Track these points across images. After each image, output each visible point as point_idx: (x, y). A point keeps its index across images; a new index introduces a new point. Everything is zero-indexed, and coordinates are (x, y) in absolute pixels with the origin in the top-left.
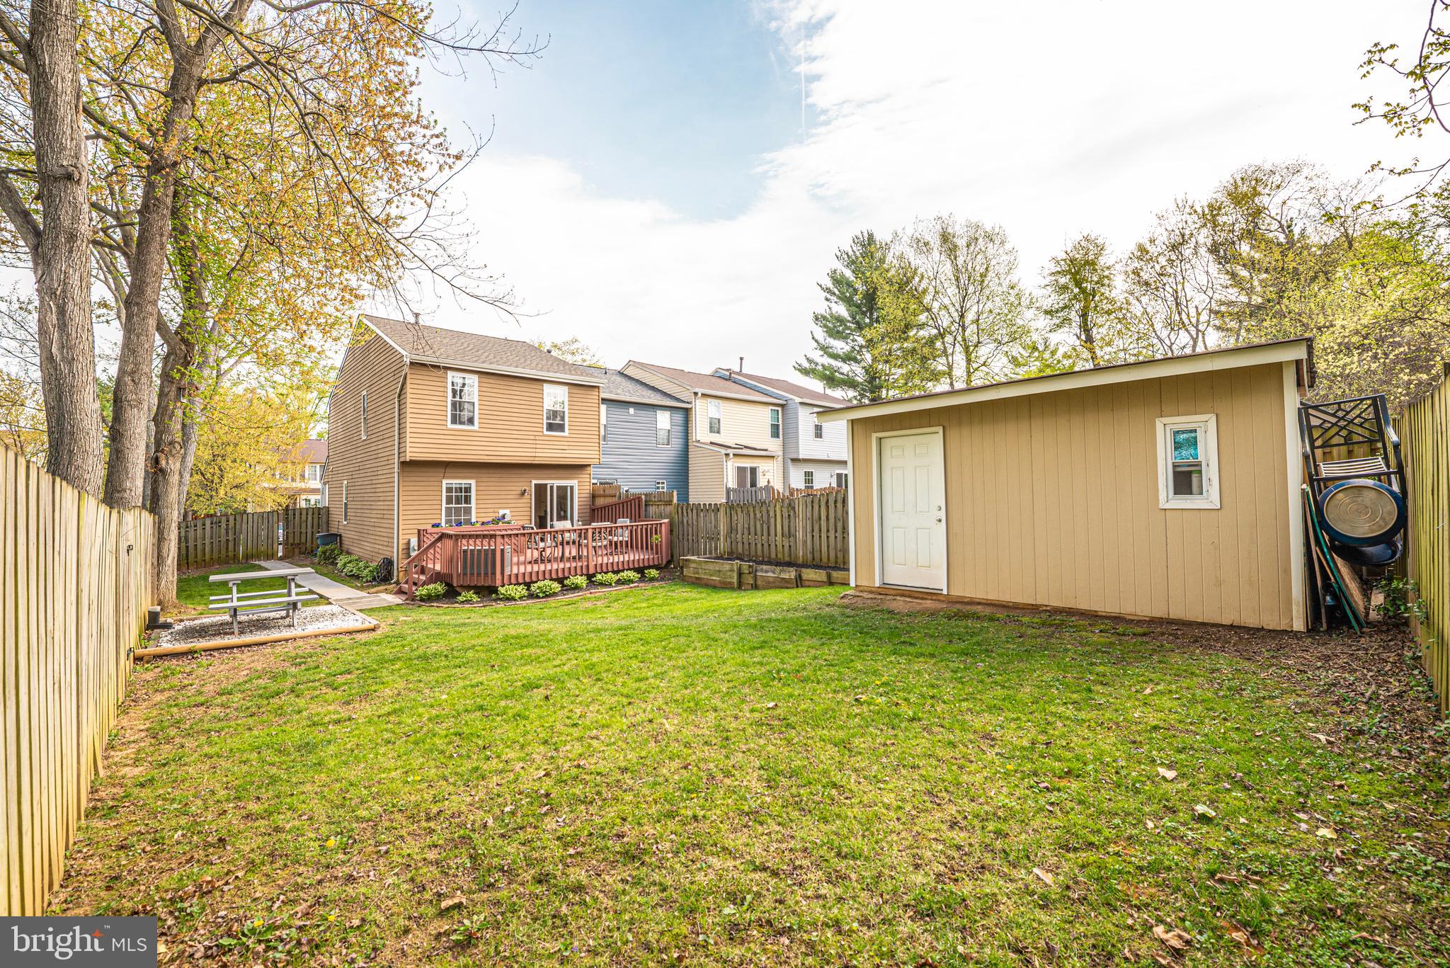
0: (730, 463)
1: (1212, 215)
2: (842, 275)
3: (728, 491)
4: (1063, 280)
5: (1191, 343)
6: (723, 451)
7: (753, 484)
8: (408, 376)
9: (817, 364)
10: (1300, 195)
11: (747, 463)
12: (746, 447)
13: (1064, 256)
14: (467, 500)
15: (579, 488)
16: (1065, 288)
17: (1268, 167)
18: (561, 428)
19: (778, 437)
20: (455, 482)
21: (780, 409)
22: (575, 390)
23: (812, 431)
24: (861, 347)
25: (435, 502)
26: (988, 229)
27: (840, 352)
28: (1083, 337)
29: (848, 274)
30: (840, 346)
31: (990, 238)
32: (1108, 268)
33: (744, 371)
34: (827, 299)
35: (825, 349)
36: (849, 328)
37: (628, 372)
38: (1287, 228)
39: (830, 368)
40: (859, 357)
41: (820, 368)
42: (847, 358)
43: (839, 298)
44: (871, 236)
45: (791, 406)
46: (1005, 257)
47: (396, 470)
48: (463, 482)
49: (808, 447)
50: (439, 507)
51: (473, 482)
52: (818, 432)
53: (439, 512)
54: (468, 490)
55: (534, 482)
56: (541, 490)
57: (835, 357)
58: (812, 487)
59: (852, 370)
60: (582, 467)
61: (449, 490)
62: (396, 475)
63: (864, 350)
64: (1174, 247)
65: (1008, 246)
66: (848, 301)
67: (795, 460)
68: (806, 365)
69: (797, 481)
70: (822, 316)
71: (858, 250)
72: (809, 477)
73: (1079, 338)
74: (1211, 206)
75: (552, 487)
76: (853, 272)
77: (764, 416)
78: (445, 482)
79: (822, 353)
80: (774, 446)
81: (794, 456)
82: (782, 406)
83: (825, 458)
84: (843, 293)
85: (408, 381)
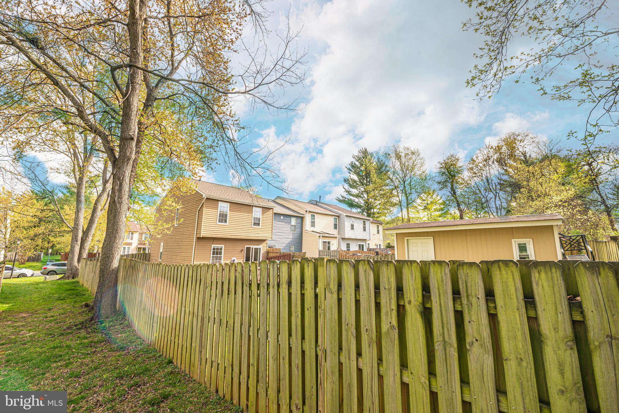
0: (320, 240)
1: (498, 149)
2: (355, 164)
3: (320, 251)
4: (443, 170)
5: (494, 196)
6: (318, 235)
7: (329, 249)
8: (204, 204)
9: (345, 198)
10: (529, 144)
11: (327, 240)
12: (326, 233)
13: (443, 161)
14: (221, 253)
15: (263, 248)
16: (444, 173)
17: (517, 133)
18: (258, 224)
19: (336, 229)
20: (216, 246)
21: (337, 218)
22: (264, 209)
23: (350, 227)
24: (362, 192)
25: (208, 254)
26: (412, 150)
27: (355, 194)
28: (452, 193)
29: (357, 163)
30: (355, 191)
31: (413, 153)
32: (460, 167)
33: (321, 201)
34: (349, 173)
35: (349, 192)
36: (358, 185)
37: (277, 201)
38: (524, 155)
39: (351, 200)
40: (362, 196)
41: (347, 200)
42: (357, 196)
43: (354, 172)
44: (366, 150)
45: (341, 217)
46: (419, 161)
47: (195, 240)
48: (219, 246)
49: (348, 233)
50: (209, 256)
51: (223, 246)
52: (352, 227)
53: (209, 258)
54: (221, 249)
55: (246, 246)
56: (248, 249)
57: (353, 195)
58: (349, 250)
59: (359, 201)
60: (264, 241)
61: (214, 249)
62: (194, 242)
63: (364, 193)
64: (486, 160)
65: (421, 156)
66: (358, 174)
67: (343, 239)
68: (341, 198)
69: (344, 248)
70: (347, 179)
71: (361, 155)
72: (348, 245)
73: (451, 193)
74: (498, 146)
75: (252, 248)
76: (359, 163)
77: (331, 220)
78: (213, 246)
79: (347, 193)
80: (335, 232)
81: (343, 237)
82: (338, 216)
83: (355, 238)
84: (356, 171)
85: (204, 205)
